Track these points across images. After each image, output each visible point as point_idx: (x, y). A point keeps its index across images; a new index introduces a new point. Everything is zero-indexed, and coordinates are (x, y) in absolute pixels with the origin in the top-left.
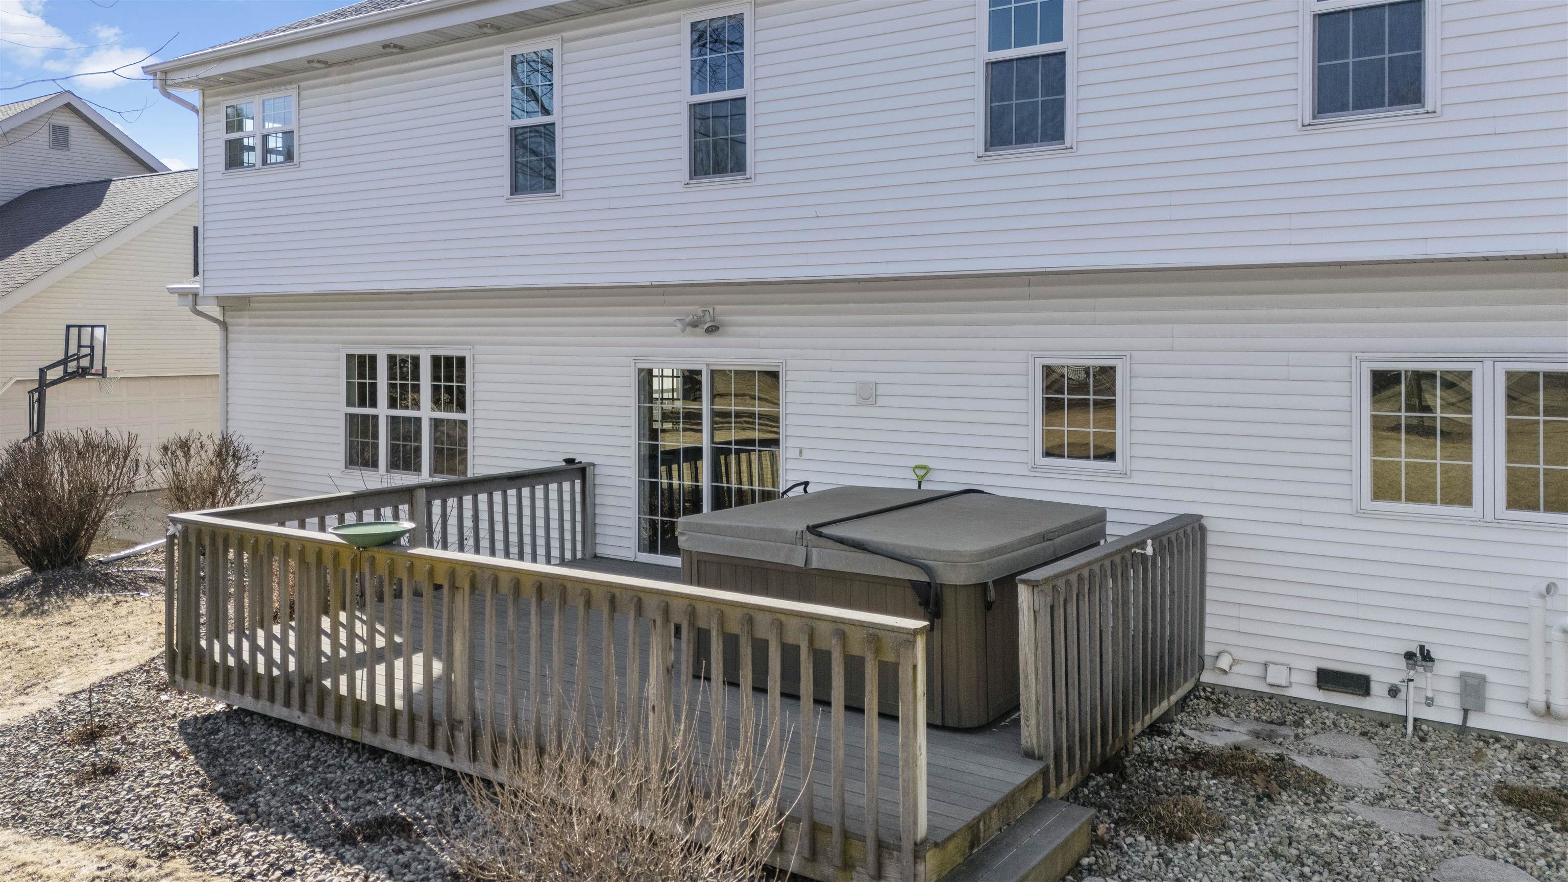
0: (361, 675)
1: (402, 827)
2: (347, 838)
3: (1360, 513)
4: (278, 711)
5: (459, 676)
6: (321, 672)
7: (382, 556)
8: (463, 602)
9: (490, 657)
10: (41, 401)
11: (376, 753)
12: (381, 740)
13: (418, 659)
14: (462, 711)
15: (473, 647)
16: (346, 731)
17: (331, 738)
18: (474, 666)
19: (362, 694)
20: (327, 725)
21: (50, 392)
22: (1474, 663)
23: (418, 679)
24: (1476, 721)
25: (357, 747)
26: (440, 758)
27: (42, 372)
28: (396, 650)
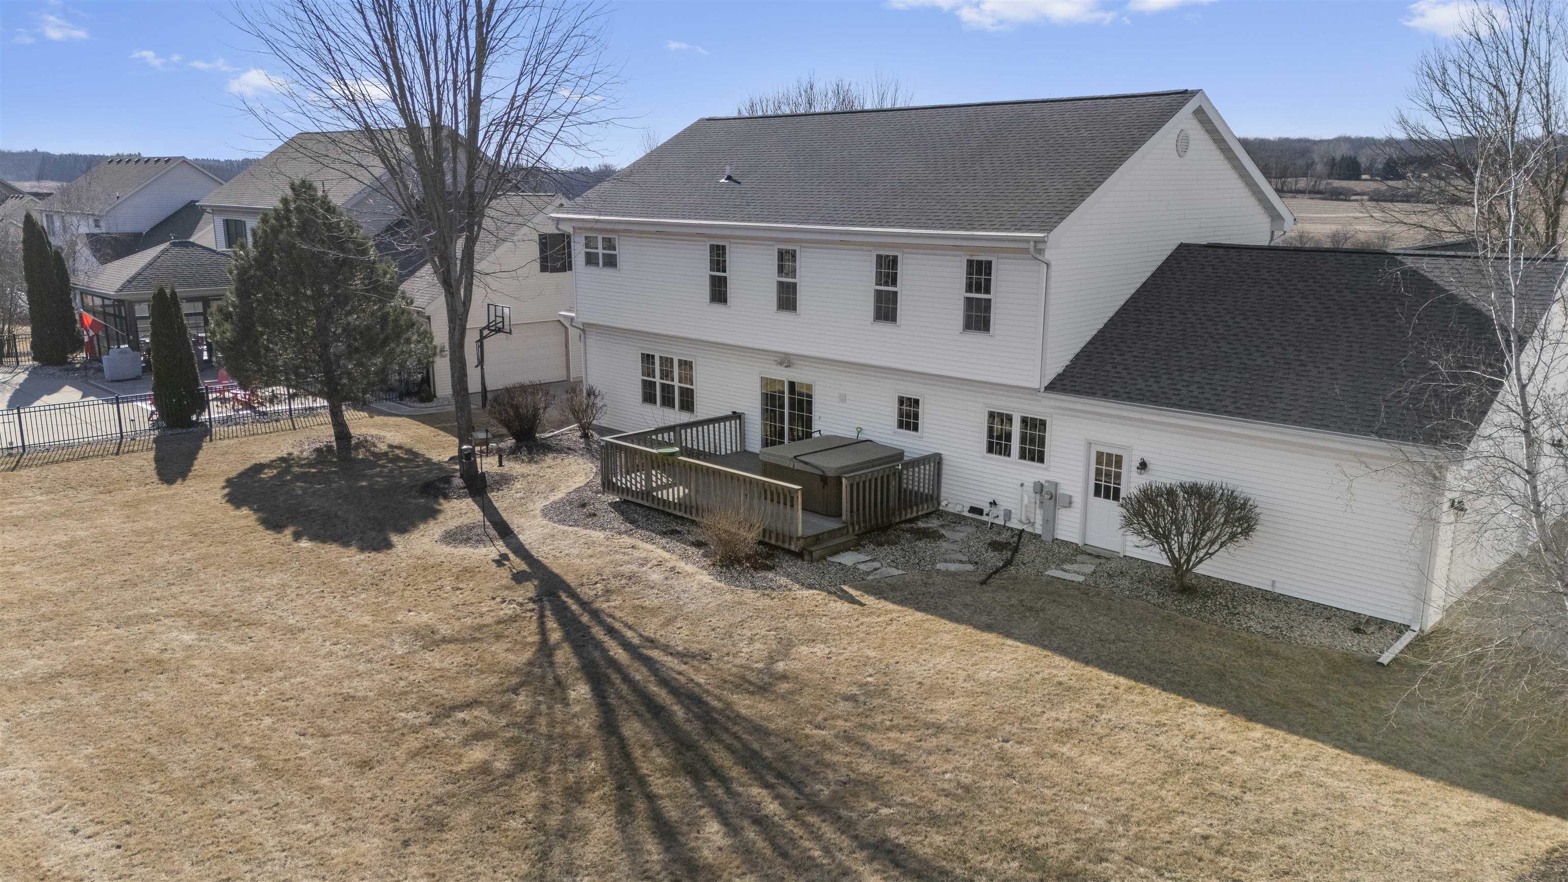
0: (665, 492)
1: (679, 532)
2: (665, 533)
3: (983, 457)
4: (639, 501)
5: (693, 494)
6: (653, 489)
7: (670, 459)
8: (693, 473)
9: (701, 488)
10: (482, 346)
11: (669, 514)
12: (671, 511)
13: (681, 488)
14: (694, 504)
15: (697, 486)
16: (661, 508)
17: (657, 510)
18: (697, 492)
19: (665, 497)
20: (655, 506)
21: (485, 341)
22: (1009, 506)
23: (681, 494)
24: (1008, 524)
25: (663, 512)
26: (687, 516)
27: (481, 331)
28: (675, 485)
